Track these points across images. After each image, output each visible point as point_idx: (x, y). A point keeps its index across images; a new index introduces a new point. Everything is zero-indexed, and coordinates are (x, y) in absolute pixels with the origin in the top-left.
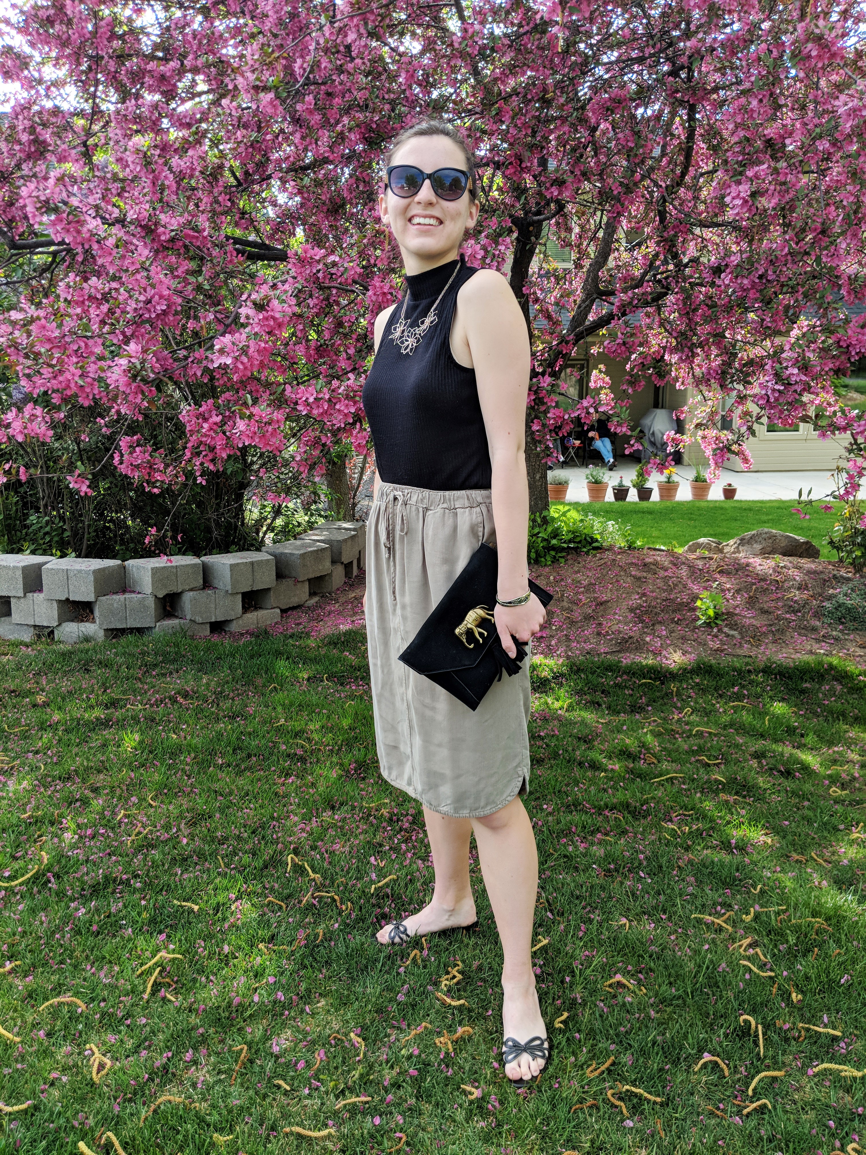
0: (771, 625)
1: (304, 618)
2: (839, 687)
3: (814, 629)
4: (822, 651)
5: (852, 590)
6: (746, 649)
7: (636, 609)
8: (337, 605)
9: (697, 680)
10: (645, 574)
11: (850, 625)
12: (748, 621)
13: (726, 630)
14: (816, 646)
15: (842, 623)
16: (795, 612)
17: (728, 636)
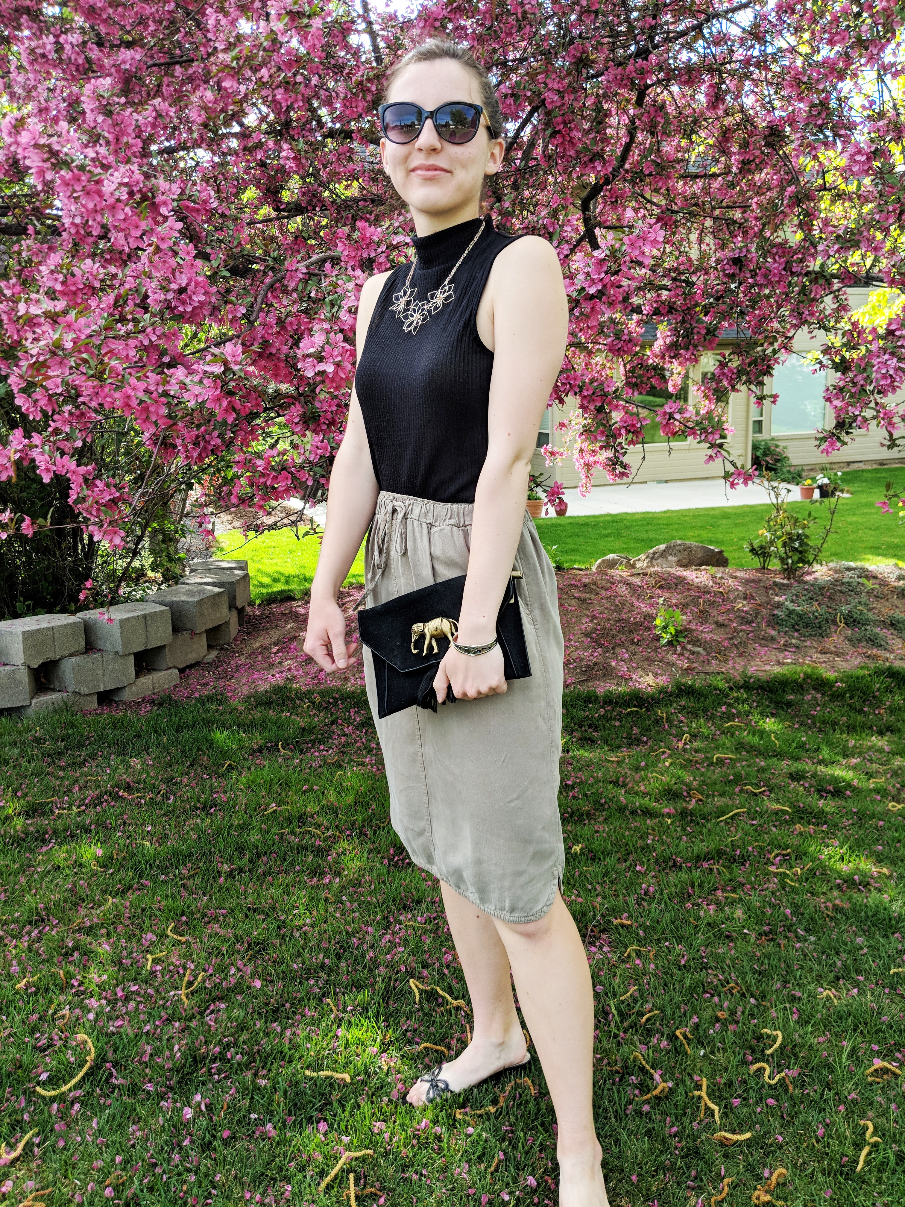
0: (731, 639)
1: (208, 677)
2: (819, 696)
3: (773, 639)
4: (789, 661)
5: (797, 596)
6: (714, 666)
7: (591, 633)
8: (243, 658)
9: (683, 703)
10: (588, 595)
11: (804, 631)
12: (708, 636)
13: (689, 647)
14: (781, 656)
15: (797, 630)
16: (749, 623)
17: (693, 653)
